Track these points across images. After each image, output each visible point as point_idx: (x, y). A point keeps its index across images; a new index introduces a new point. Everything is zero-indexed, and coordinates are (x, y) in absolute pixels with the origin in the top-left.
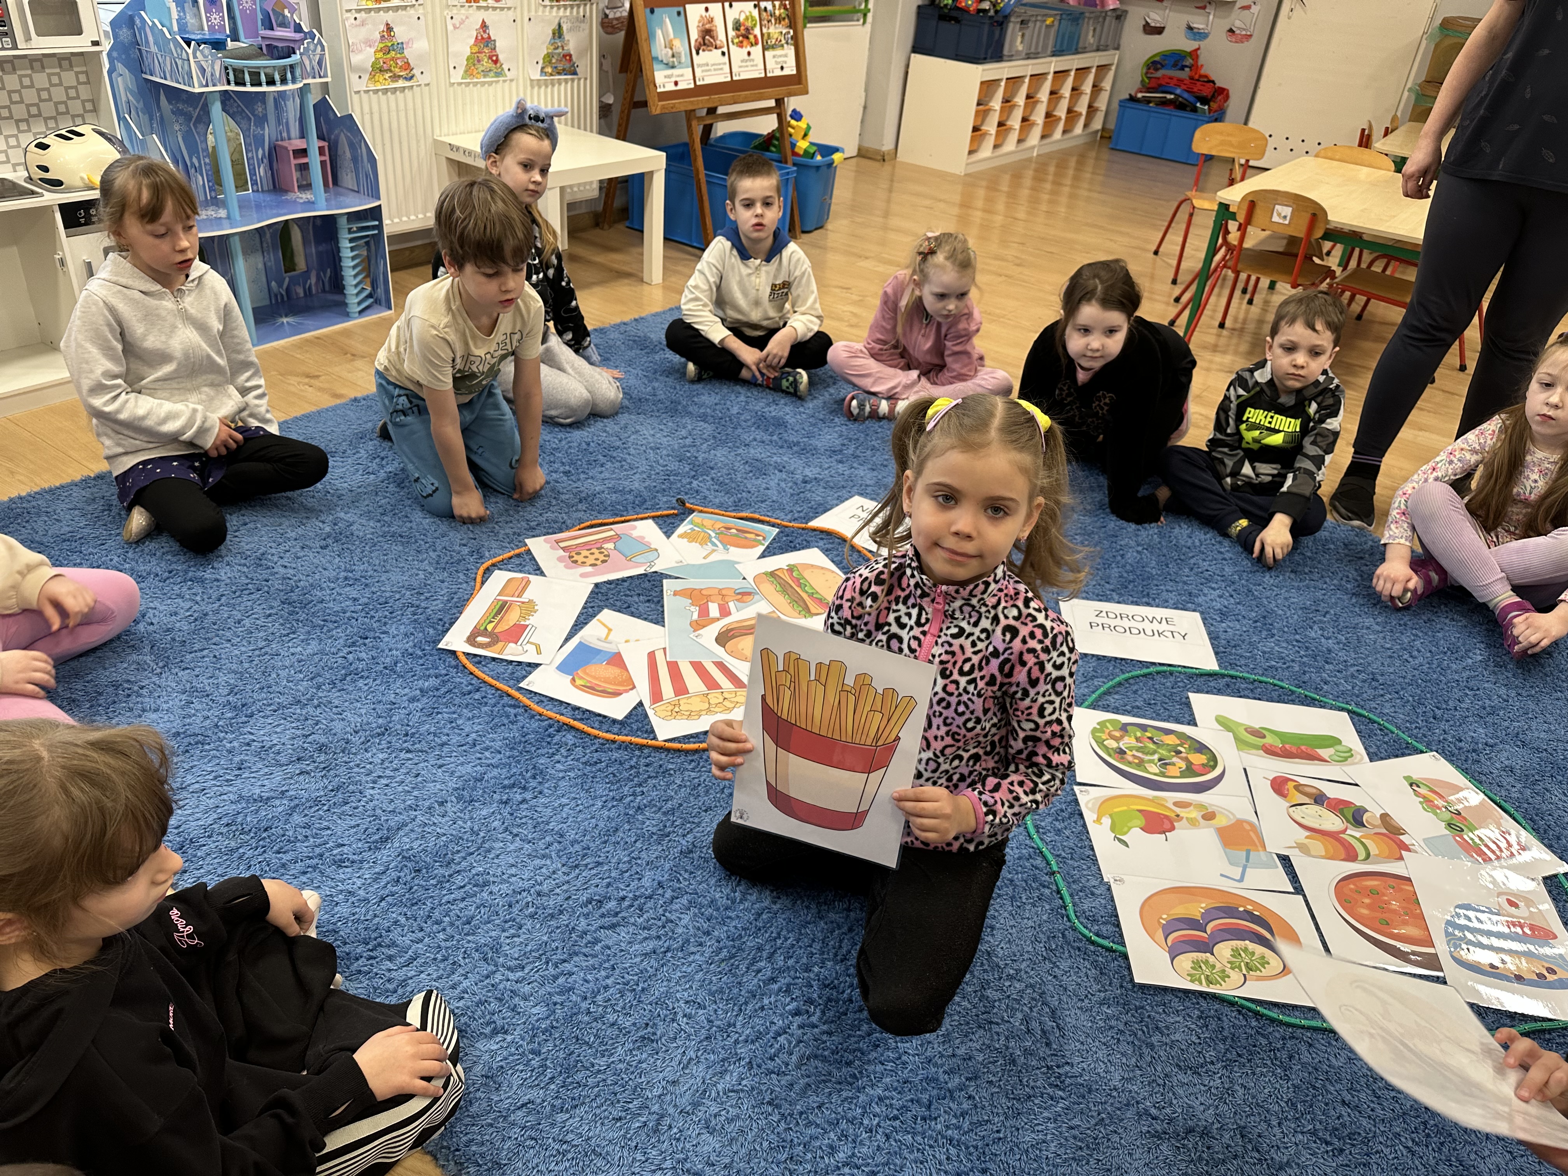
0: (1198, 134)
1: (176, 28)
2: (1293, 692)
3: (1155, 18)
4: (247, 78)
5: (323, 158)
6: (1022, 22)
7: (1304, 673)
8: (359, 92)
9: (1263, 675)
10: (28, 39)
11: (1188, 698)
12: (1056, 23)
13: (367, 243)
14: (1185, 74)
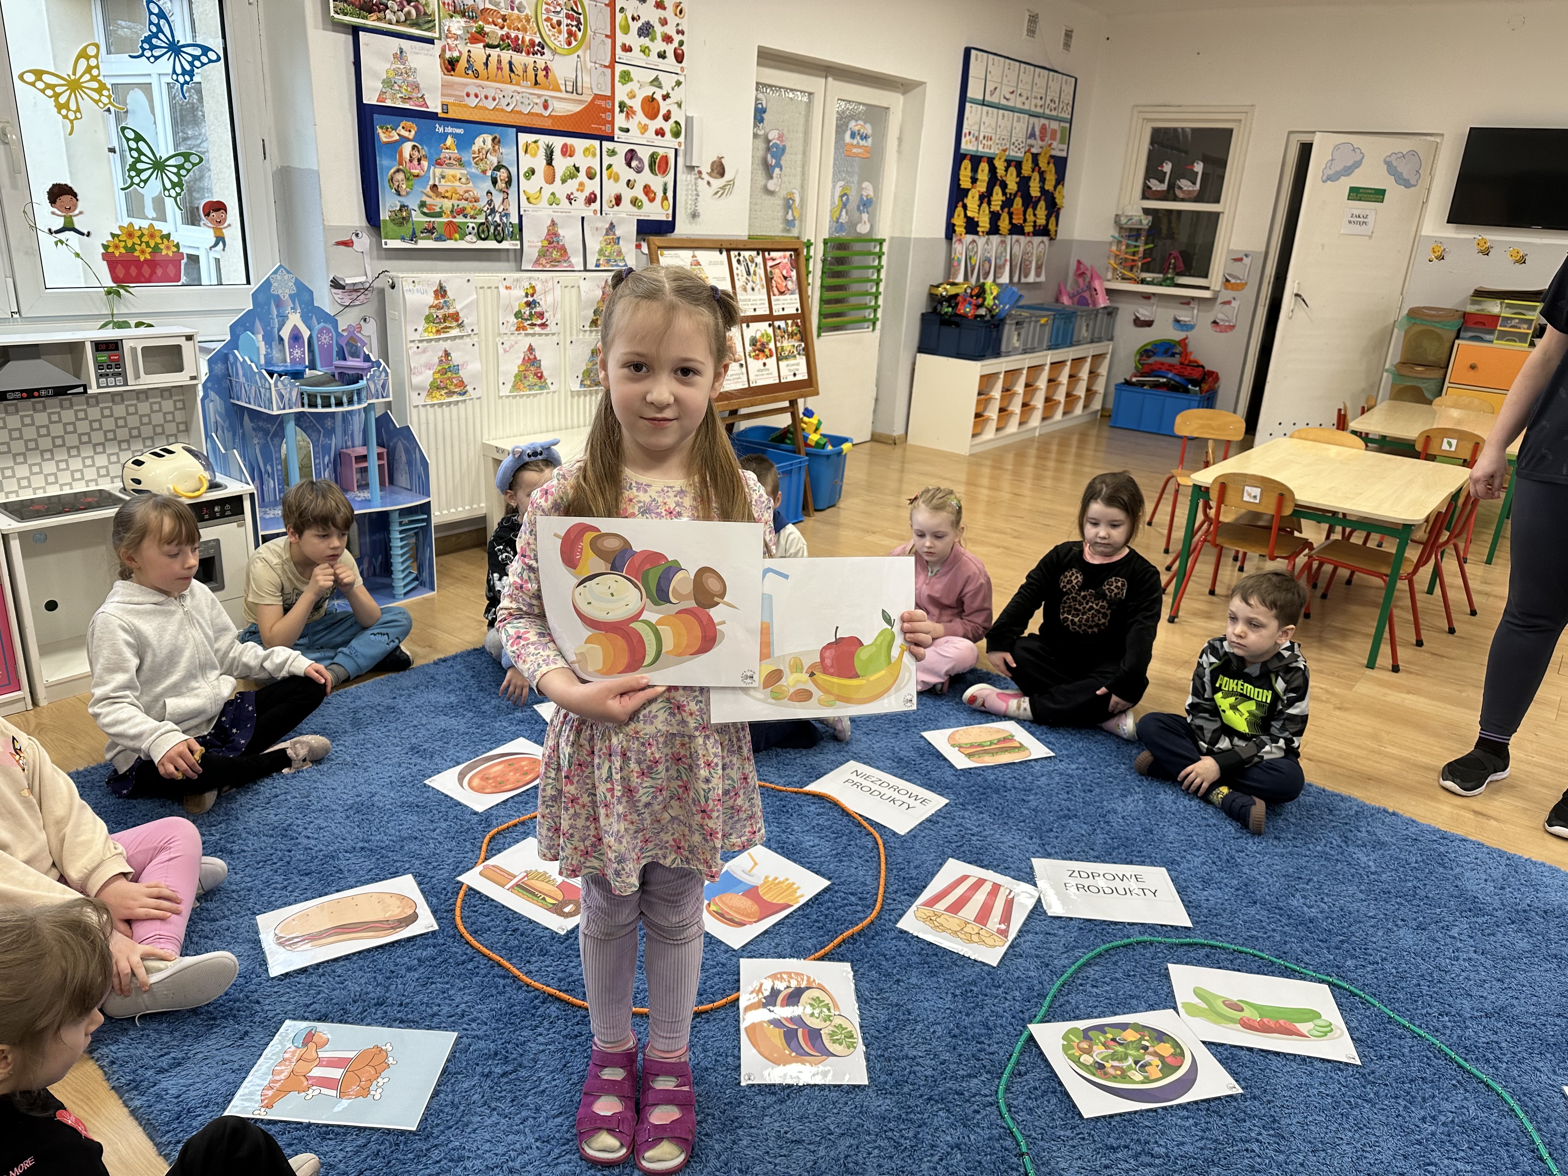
0: (1179, 419)
1: (262, 361)
2: (1273, 963)
3: (1144, 313)
4: (319, 401)
5: (381, 462)
6: (1017, 323)
7: (1285, 943)
8: (417, 406)
9: (1243, 945)
10: (137, 376)
11: (1167, 969)
12: (1050, 322)
13: (416, 534)
14: (1175, 360)
